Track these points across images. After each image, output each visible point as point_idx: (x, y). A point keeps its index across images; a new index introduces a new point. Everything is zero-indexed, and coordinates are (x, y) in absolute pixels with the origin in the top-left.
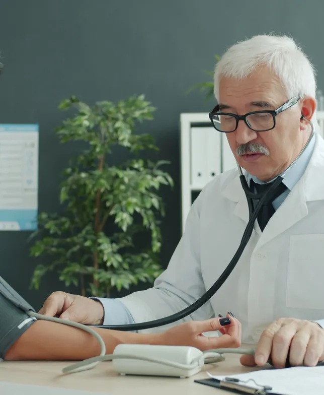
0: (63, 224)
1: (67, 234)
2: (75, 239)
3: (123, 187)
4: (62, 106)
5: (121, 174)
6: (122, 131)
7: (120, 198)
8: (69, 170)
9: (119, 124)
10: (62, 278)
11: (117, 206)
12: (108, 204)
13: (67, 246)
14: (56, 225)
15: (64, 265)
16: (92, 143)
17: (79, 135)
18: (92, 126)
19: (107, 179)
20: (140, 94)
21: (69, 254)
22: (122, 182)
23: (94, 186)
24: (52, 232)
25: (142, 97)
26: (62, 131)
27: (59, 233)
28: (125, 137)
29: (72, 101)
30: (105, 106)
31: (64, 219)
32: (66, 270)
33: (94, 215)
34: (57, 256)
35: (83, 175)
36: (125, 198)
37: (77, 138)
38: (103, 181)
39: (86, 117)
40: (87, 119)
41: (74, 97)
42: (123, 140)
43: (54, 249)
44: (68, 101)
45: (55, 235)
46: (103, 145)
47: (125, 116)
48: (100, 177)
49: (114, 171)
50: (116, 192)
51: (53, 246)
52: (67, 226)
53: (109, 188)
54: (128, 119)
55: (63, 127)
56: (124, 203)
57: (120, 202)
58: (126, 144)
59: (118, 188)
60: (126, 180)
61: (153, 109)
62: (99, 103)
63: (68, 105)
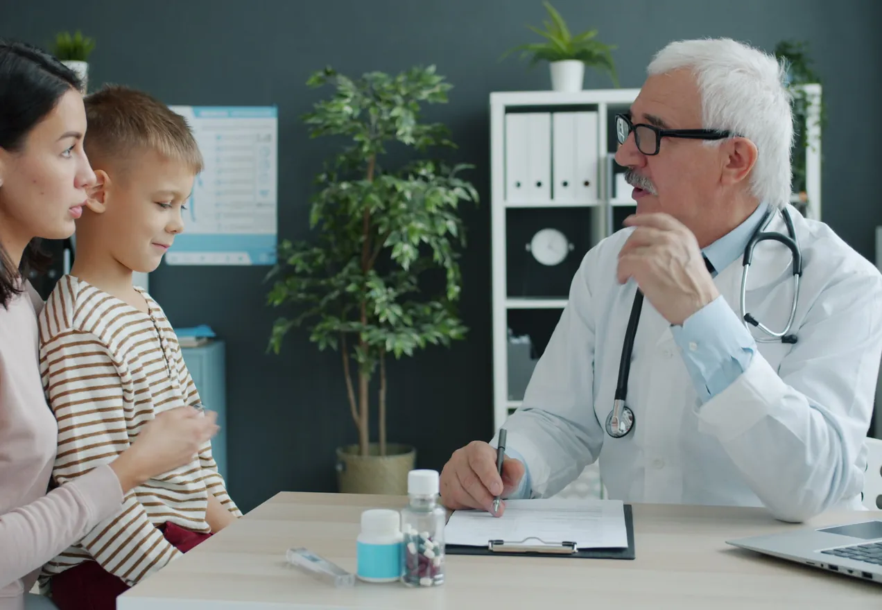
0: (314, 257)
1: (322, 273)
2: (333, 280)
3: (403, 206)
4: (312, 81)
5: (400, 186)
6: (401, 122)
7: (399, 220)
8: (323, 177)
9: (396, 112)
10: (313, 338)
11: (394, 233)
12: (381, 231)
13: (323, 292)
14: (305, 259)
15: (316, 320)
16: (357, 138)
17: (337, 127)
18: (357, 113)
19: (380, 193)
20: (427, 65)
21: (323, 303)
22: (402, 197)
23: (360, 203)
24: (298, 269)
25: (432, 69)
26: (312, 121)
27: (310, 271)
28: (406, 131)
29: (328, 74)
30: (376, 79)
31: (316, 250)
32: (319, 327)
33: (361, 245)
34: (307, 305)
35: (344, 186)
36: (407, 222)
37: (334, 131)
38: (373, 197)
39: (348, 100)
40: (349, 104)
41: (329, 69)
42: (403, 135)
43: (301, 296)
44: (321, 74)
45: (303, 274)
46: (373, 141)
47: (407, 98)
48: (369, 190)
49: (389, 180)
50: (392, 212)
51: (300, 291)
52: (320, 260)
53: (383, 207)
54: (412, 103)
55: (315, 113)
56: (404, 229)
57: (398, 228)
58: (408, 140)
59: (396, 206)
60: (408, 195)
61: (448, 86)
62: (366, 75)
63: (320, 80)
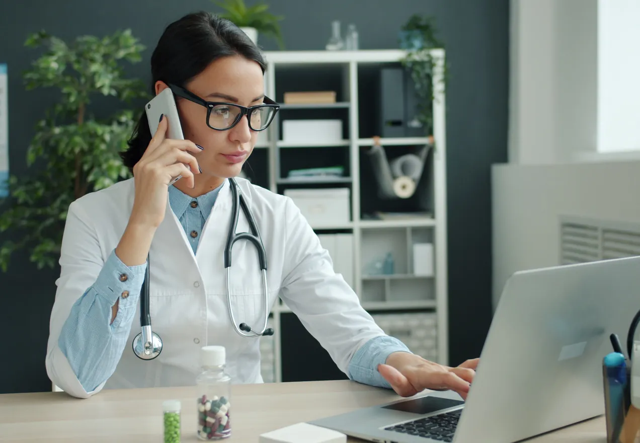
0: (36, 190)
1: (42, 203)
2: (49, 210)
3: (103, 147)
4: (28, 42)
5: (100, 130)
6: (100, 77)
7: (102, 159)
8: (43, 123)
9: (94, 67)
10: (33, 258)
11: (96, 170)
12: (86, 167)
13: (41, 218)
14: (27, 192)
15: (36, 243)
16: (65, 90)
17: (48, 80)
18: (63, 68)
19: (83, 136)
20: (124, 29)
21: (41, 227)
22: (103, 141)
23: (67, 145)
24: (21, 200)
25: (128, 33)
26: (29, 75)
27: (31, 202)
28: (105, 82)
29: (42, 36)
30: (86, 42)
31: (38, 184)
32: (38, 248)
33: (73, 180)
34: (30, 230)
35: (57, 130)
36: (107, 160)
37: (45, 85)
38: (78, 139)
39: (55, 58)
40: (56, 61)
41: (44, 32)
42: (102, 87)
43: (24, 223)
44: (36, 36)
45: (26, 204)
46: (80, 92)
47: (106, 57)
48: (75, 133)
49: (92, 125)
50: (96, 152)
51: (23, 218)
52: (41, 192)
53: (86, 147)
54: (111, 61)
55: (32, 69)
56: (105, 166)
57: (100, 166)
58: (106, 91)
59: (97, 147)
60: (107, 137)
61: (142, 48)
62: (79, 39)
63: (36, 41)
